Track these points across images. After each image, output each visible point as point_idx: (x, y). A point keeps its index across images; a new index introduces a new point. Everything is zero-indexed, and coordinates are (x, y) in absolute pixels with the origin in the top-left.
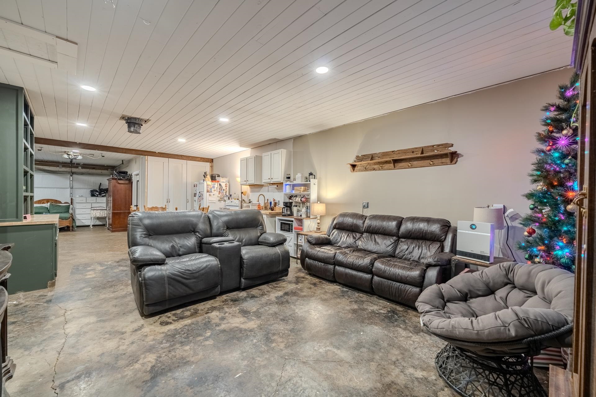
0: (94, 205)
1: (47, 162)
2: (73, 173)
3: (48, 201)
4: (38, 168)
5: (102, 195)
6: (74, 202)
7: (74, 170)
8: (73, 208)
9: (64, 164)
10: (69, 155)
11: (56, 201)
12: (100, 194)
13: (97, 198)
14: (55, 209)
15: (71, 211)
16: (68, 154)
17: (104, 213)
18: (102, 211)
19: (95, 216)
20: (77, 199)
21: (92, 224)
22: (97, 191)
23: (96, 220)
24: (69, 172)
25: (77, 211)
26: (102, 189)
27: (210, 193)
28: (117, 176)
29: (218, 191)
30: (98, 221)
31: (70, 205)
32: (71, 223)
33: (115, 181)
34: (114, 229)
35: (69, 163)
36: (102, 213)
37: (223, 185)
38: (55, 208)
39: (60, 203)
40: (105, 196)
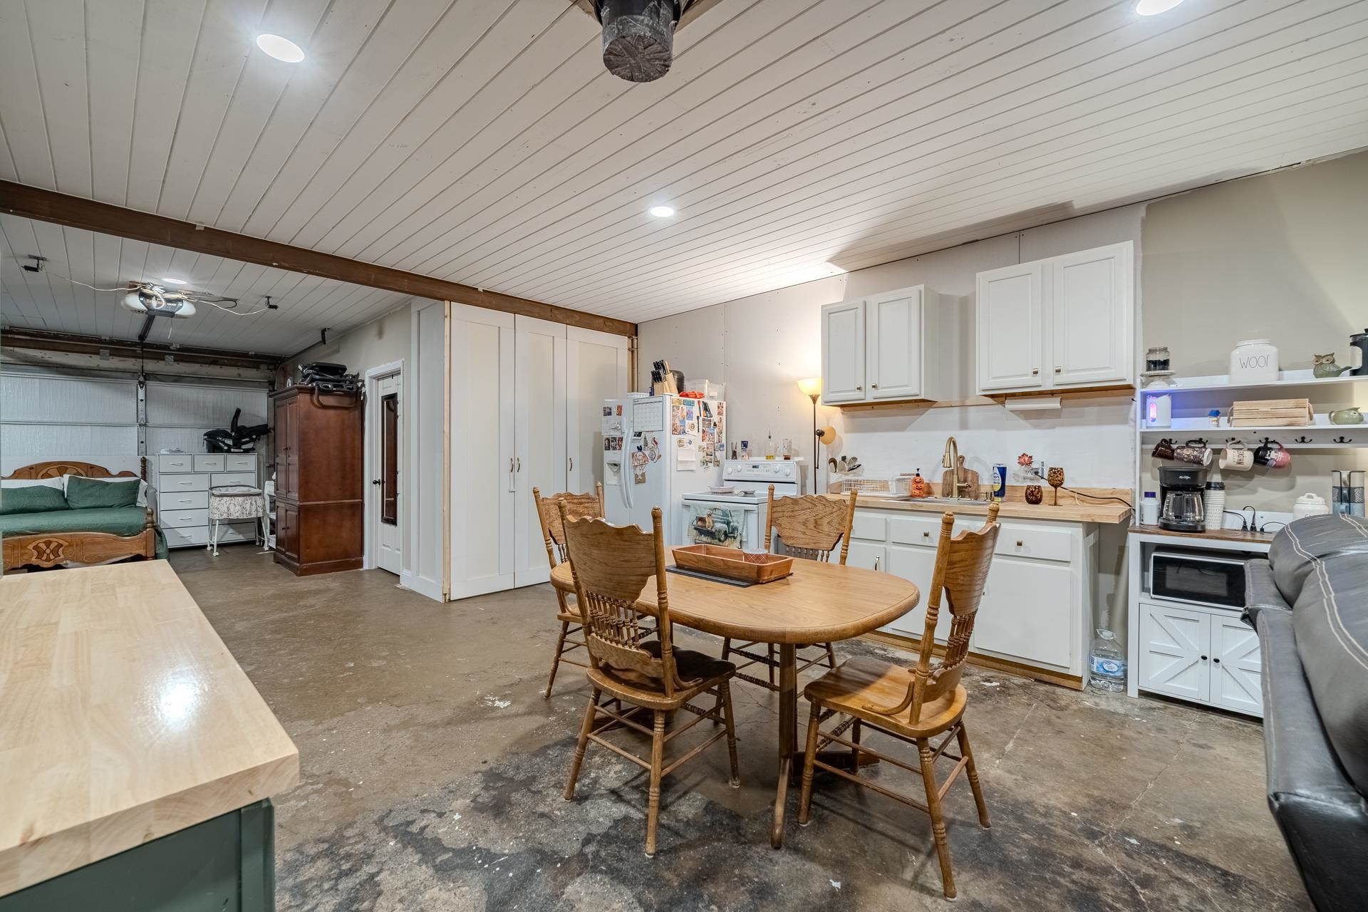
0: (218, 480)
1: (56, 336)
2: (146, 377)
3: (62, 468)
4: (26, 356)
5: (244, 447)
6: (154, 469)
7: (151, 366)
8: (151, 491)
9: (118, 347)
10: (149, 297)
11: (92, 469)
12: (237, 444)
13: (230, 456)
14: (90, 495)
15: (142, 501)
16: (142, 295)
17: (254, 508)
18: (248, 501)
19: (225, 516)
20: (162, 462)
21: (215, 541)
22: (227, 435)
23: (224, 528)
24: (133, 374)
25: (164, 502)
26: (244, 427)
27: (681, 436)
28: (313, 380)
29: (701, 430)
30: (231, 531)
31: (138, 482)
32: (151, 544)
33: (307, 397)
34: (305, 566)
35: (133, 344)
36: (248, 506)
37: (713, 406)
38: (88, 492)
39: (106, 473)
40: (253, 449)
